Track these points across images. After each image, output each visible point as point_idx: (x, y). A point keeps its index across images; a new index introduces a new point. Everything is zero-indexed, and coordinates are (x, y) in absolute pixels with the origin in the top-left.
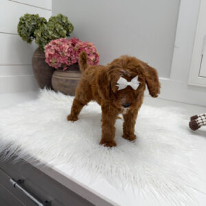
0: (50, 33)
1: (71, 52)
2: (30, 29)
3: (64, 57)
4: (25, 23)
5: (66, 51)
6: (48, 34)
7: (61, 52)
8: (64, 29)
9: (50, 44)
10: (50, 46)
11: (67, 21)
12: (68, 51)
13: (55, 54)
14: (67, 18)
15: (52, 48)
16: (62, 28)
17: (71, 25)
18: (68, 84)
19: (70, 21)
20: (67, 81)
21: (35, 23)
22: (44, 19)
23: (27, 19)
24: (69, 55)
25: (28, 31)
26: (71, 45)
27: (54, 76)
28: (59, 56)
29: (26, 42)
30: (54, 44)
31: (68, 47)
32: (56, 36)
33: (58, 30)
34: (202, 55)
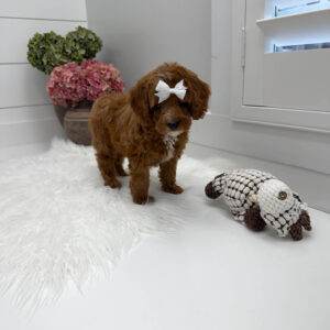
0: (58, 57)
1: (76, 82)
2: (39, 55)
3: (65, 90)
4: (32, 48)
5: (68, 80)
7: (62, 82)
8: (81, 48)
11: (87, 36)
12: (71, 81)
13: (55, 87)
16: (78, 47)
18: (76, 128)
20: (75, 123)
21: (44, 46)
23: (35, 40)
28: (60, 89)
30: (56, 72)
31: (71, 75)
32: (65, 61)
33: (69, 51)
34: (244, 67)
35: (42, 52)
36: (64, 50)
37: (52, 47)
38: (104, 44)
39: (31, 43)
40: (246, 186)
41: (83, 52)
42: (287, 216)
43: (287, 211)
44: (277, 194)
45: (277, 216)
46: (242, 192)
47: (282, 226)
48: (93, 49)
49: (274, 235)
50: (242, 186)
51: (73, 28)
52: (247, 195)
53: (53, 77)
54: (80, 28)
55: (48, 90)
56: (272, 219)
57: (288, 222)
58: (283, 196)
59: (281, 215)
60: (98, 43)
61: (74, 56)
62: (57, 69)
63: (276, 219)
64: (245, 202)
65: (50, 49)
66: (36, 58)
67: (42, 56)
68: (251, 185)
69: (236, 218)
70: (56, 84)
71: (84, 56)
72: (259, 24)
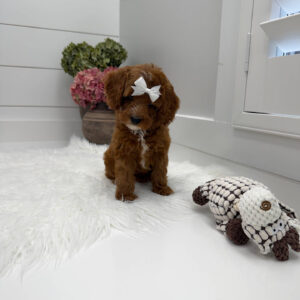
1: (96, 85)
5: (89, 83)
7: (82, 85)
13: (76, 89)
24: (93, 90)
28: (80, 90)
30: (79, 76)
33: (95, 59)
34: (247, 72)
35: (73, 59)
36: (90, 58)
38: (128, 55)
39: (65, 51)
40: (232, 192)
41: (108, 61)
42: (270, 230)
43: (270, 225)
44: (259, 203)
45: (258, 229)
46: (226, 199)
47: (263, 242)
48: (118, 59)
49: (255, 252)
50: (228, 192)
51: (102, 40)
52: (231, 202)
53: (76, 80)
54: (109, 40)
55: (70, 91)
56: (253, 232)
57: (270, 237)
58: (266, 205)
59: (263, 228)
60: (123, 54)
61: (99, 63)
62: (81, 73)
63: (257, 232)
64: (229, 210)
65: (79, 57)
66: (68, 64)
67: (72, 62)
68: (237, 192)
69: (218, 227)
70: (78, 85)
71: (109, 65)
72: (262, 26)
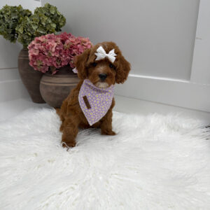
0: (34, 28)
1: (60, 51)
2: (11, 25)
3: (51, 58)
4: (3, 18)
5: (54, 50)
6: (32, 29)
7: (47, 51)
8: (53, 22)
9: (33, 43)
10: (34, 45)
11: (56, 12)
12: (56, 50)
13: (39, 55)
14: (56, 8)
15: (36, 48)
16: (50, 21)
17: (62, 17)
19: (60, 11)
20: (57, 88)
21: (16, 17)
22: (28, 11)
23: (6, 11)
24: (57, 56)
25: (8, 28)
26: (59, 42)
27: (41, 82)
28: (45, 57)
29: (9, 41)
30: (39, 41)
31: (55, 44)
32: (42, 32)
33: (44, 24)
36: (40, 23)
37: (28, 19)
48: (61, 24)
62: (39, 39)
71: (56, 30)
